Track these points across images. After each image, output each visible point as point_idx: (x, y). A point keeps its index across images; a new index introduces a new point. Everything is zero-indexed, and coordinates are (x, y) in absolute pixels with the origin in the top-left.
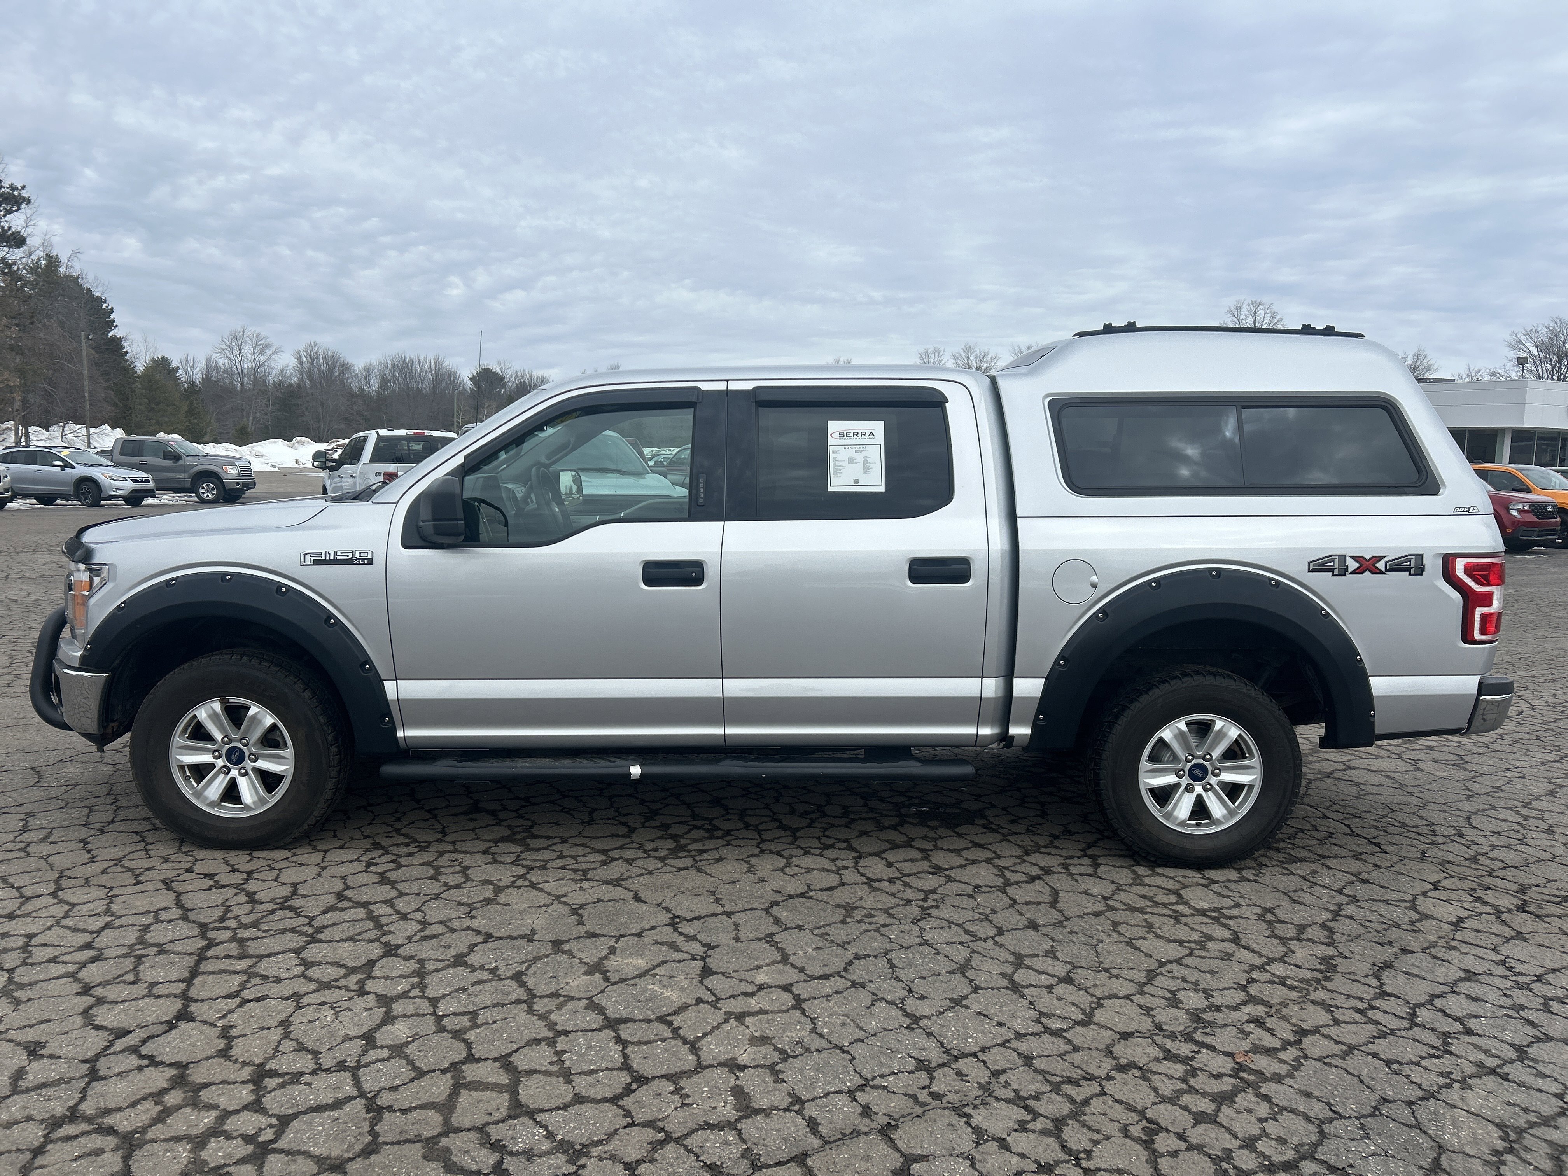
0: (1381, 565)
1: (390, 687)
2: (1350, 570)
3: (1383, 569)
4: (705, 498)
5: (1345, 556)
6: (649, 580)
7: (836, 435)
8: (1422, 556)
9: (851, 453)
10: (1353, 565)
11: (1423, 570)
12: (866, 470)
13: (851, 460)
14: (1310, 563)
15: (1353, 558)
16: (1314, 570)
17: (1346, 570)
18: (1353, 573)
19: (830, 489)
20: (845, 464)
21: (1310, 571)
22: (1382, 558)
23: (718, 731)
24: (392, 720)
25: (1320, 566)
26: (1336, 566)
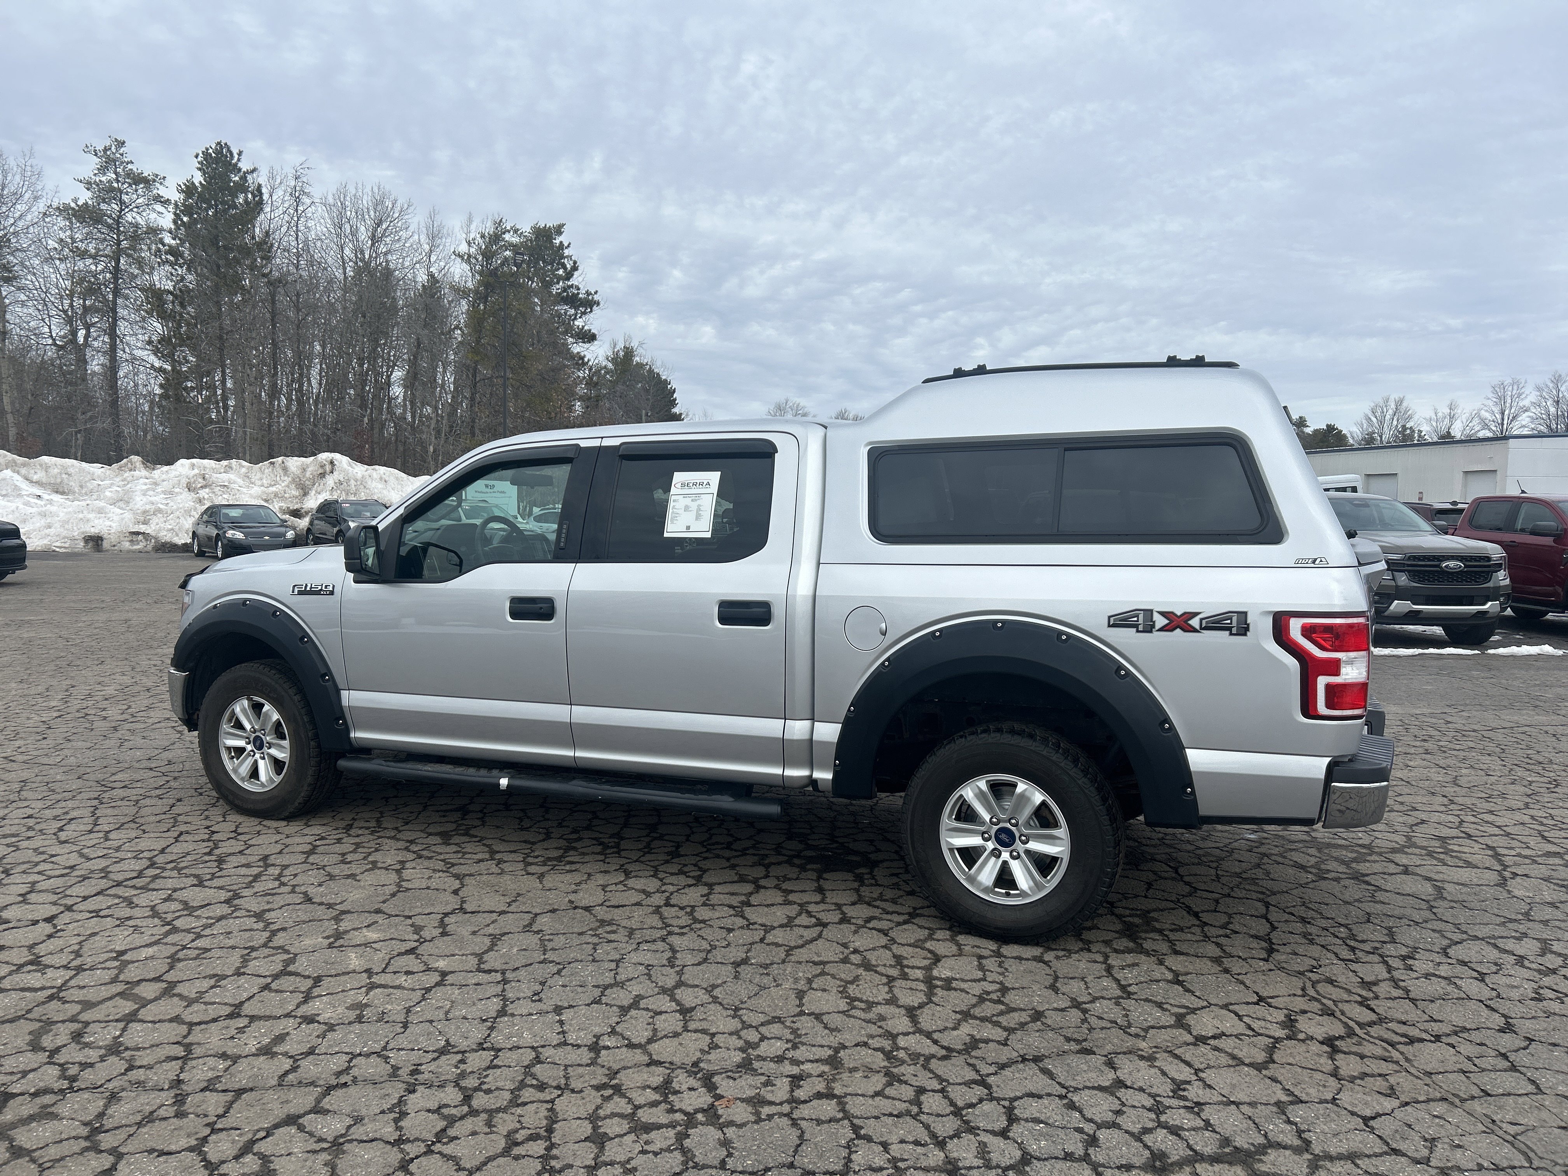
0: (1195, 622)
1: (344, 694)
2: (1157, 627)
3: (1198, 627)
4: (566, 543)
5: (1151, 611)
6: (516, 614)
7: (679, 486)
8: (1245, 613)
9: (688, 501)
10: (1160, 621)
11: (1247, 629)
12: (698, 517)
13: (687, 508)
14: (1109, 617)
15: (1163, 614)
16: (1114, 626)
17: (1153, 626)
18: (1161, 630)
19: (666, 535)
20: (681, 511)
21: (1109, 626)
22: (1195, 614)
23: (569, 753)
24: (345, 723)
25: (1121, 621)
26: (1141, 621)
